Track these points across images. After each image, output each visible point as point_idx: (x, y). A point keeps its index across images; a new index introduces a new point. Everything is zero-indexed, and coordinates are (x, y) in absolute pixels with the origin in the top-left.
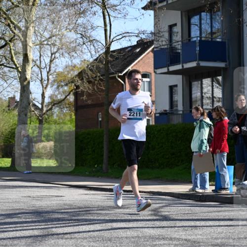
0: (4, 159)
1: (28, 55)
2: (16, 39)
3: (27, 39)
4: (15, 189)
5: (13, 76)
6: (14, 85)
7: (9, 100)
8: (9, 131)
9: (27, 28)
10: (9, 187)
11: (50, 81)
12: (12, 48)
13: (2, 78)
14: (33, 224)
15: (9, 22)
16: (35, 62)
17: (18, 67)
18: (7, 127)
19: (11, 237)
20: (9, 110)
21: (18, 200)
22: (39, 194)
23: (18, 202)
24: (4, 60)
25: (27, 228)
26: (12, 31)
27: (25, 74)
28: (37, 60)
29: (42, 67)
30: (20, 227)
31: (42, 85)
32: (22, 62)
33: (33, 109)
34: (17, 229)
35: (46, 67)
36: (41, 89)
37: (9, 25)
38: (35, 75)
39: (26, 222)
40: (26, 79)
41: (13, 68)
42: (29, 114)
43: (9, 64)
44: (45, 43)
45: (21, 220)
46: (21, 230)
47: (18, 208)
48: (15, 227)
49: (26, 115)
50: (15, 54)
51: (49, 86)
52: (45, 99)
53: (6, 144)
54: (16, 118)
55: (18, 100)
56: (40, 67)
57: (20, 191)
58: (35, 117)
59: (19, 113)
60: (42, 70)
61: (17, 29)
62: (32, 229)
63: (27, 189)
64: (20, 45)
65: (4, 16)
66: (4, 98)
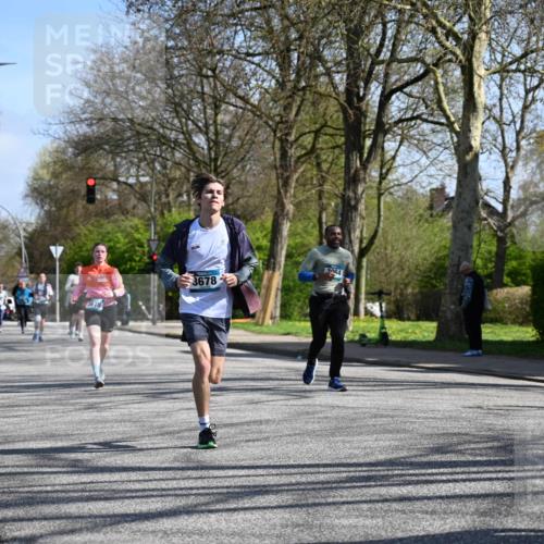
0: (421, 323)
1: (476, 95)
2: (450, 61)
3: (474, 59)
4: (446, 390)
5: (440, 142)
6: (442, 162)
7: (432, 194)
8: (433, 263)
9: (474, 36)
10: (435, 385)
11: (523, 152)
12: (440, 80)
13: (416, 145)
14: (491, 469)
15: (434, 23)
16: (490, 111)
17: (453, 123)
18: (427, 254)
19: (444, 494)
20: (431, 215)
21: (454, 414)
22: (500, 402)
23: (456, 419)
24: (423, 108)
25: (478, 476)
26: (440, 43)
27: (468, 138)
28: (495, 105)
29: (504, 120)
30: (463, 473)
31: (505, 161)
32: (461, 110)
33: (484, 214)
34: (456, 477)
35: (513, 121)
36: (504, 169)
37: (433, 31)
38: (490, 138)
39: (475, 463)
40: (471, 148)
41: (442, 124)
42: (476, 225)
43: (432, 115)
44: (514, 67)
45: (463, 459)
46: (464, 480)
47: (456, 431)
48: (451, 474)
49: (470, 227)
50: (446, 95)
51: (520, 163)
52: (512, 191)
53: (425, 290)
54: (448, 235)
55: (452, 194)
56: (500, 122)
57: (458, 394)
58: (488, 231)
59: (454, 222)
60: (505, 127)
61: (450, 39)
62: (490, 479)
63: (474, 391)
64: (458, 73)
65: (424, 10)
66: (421, 191)
